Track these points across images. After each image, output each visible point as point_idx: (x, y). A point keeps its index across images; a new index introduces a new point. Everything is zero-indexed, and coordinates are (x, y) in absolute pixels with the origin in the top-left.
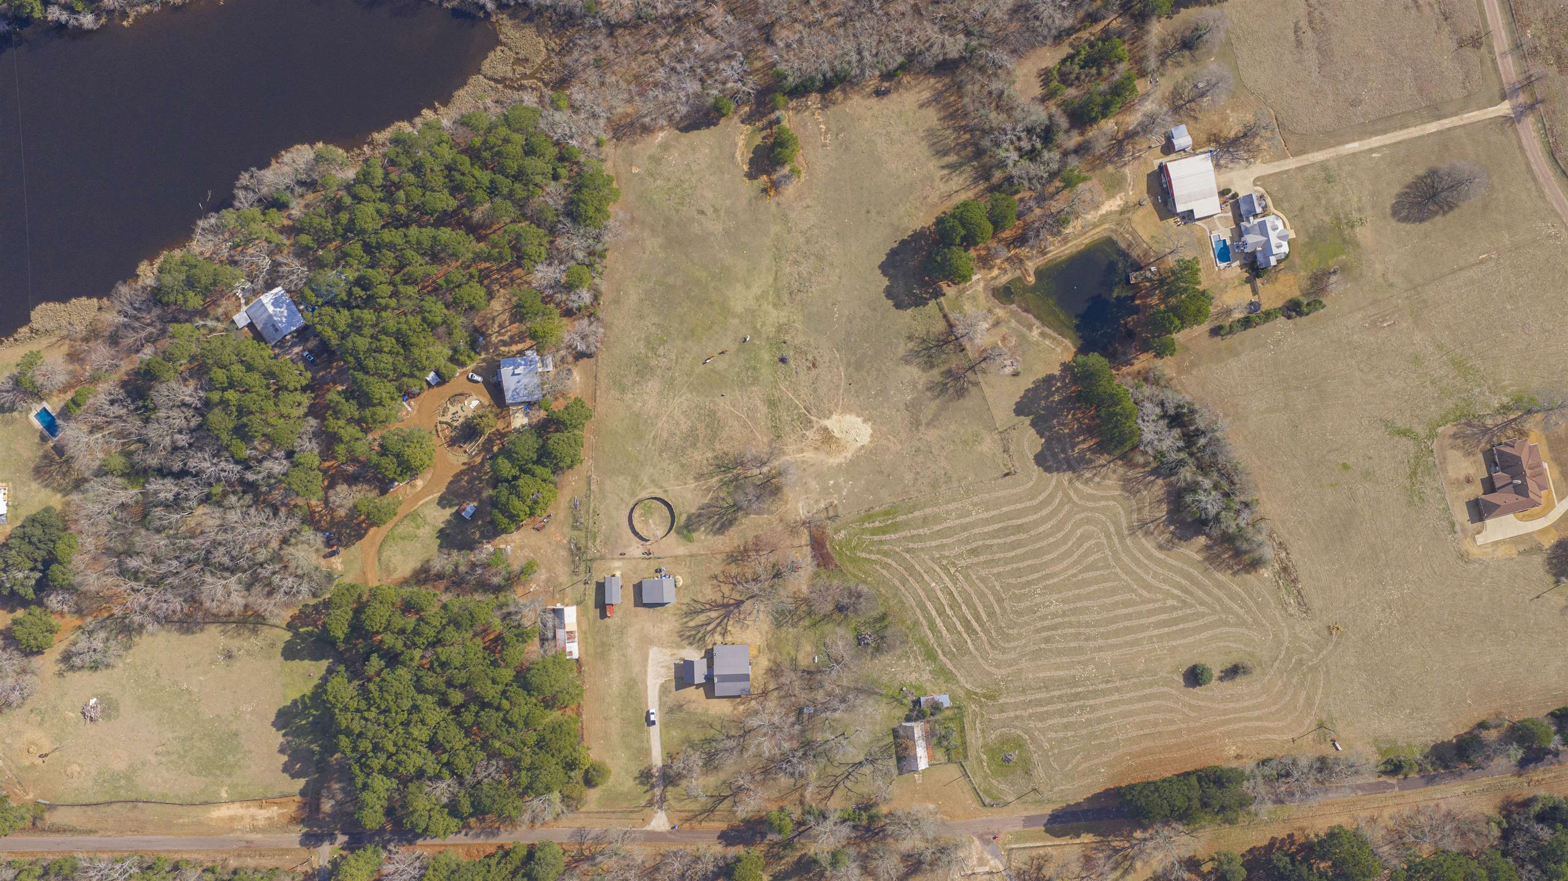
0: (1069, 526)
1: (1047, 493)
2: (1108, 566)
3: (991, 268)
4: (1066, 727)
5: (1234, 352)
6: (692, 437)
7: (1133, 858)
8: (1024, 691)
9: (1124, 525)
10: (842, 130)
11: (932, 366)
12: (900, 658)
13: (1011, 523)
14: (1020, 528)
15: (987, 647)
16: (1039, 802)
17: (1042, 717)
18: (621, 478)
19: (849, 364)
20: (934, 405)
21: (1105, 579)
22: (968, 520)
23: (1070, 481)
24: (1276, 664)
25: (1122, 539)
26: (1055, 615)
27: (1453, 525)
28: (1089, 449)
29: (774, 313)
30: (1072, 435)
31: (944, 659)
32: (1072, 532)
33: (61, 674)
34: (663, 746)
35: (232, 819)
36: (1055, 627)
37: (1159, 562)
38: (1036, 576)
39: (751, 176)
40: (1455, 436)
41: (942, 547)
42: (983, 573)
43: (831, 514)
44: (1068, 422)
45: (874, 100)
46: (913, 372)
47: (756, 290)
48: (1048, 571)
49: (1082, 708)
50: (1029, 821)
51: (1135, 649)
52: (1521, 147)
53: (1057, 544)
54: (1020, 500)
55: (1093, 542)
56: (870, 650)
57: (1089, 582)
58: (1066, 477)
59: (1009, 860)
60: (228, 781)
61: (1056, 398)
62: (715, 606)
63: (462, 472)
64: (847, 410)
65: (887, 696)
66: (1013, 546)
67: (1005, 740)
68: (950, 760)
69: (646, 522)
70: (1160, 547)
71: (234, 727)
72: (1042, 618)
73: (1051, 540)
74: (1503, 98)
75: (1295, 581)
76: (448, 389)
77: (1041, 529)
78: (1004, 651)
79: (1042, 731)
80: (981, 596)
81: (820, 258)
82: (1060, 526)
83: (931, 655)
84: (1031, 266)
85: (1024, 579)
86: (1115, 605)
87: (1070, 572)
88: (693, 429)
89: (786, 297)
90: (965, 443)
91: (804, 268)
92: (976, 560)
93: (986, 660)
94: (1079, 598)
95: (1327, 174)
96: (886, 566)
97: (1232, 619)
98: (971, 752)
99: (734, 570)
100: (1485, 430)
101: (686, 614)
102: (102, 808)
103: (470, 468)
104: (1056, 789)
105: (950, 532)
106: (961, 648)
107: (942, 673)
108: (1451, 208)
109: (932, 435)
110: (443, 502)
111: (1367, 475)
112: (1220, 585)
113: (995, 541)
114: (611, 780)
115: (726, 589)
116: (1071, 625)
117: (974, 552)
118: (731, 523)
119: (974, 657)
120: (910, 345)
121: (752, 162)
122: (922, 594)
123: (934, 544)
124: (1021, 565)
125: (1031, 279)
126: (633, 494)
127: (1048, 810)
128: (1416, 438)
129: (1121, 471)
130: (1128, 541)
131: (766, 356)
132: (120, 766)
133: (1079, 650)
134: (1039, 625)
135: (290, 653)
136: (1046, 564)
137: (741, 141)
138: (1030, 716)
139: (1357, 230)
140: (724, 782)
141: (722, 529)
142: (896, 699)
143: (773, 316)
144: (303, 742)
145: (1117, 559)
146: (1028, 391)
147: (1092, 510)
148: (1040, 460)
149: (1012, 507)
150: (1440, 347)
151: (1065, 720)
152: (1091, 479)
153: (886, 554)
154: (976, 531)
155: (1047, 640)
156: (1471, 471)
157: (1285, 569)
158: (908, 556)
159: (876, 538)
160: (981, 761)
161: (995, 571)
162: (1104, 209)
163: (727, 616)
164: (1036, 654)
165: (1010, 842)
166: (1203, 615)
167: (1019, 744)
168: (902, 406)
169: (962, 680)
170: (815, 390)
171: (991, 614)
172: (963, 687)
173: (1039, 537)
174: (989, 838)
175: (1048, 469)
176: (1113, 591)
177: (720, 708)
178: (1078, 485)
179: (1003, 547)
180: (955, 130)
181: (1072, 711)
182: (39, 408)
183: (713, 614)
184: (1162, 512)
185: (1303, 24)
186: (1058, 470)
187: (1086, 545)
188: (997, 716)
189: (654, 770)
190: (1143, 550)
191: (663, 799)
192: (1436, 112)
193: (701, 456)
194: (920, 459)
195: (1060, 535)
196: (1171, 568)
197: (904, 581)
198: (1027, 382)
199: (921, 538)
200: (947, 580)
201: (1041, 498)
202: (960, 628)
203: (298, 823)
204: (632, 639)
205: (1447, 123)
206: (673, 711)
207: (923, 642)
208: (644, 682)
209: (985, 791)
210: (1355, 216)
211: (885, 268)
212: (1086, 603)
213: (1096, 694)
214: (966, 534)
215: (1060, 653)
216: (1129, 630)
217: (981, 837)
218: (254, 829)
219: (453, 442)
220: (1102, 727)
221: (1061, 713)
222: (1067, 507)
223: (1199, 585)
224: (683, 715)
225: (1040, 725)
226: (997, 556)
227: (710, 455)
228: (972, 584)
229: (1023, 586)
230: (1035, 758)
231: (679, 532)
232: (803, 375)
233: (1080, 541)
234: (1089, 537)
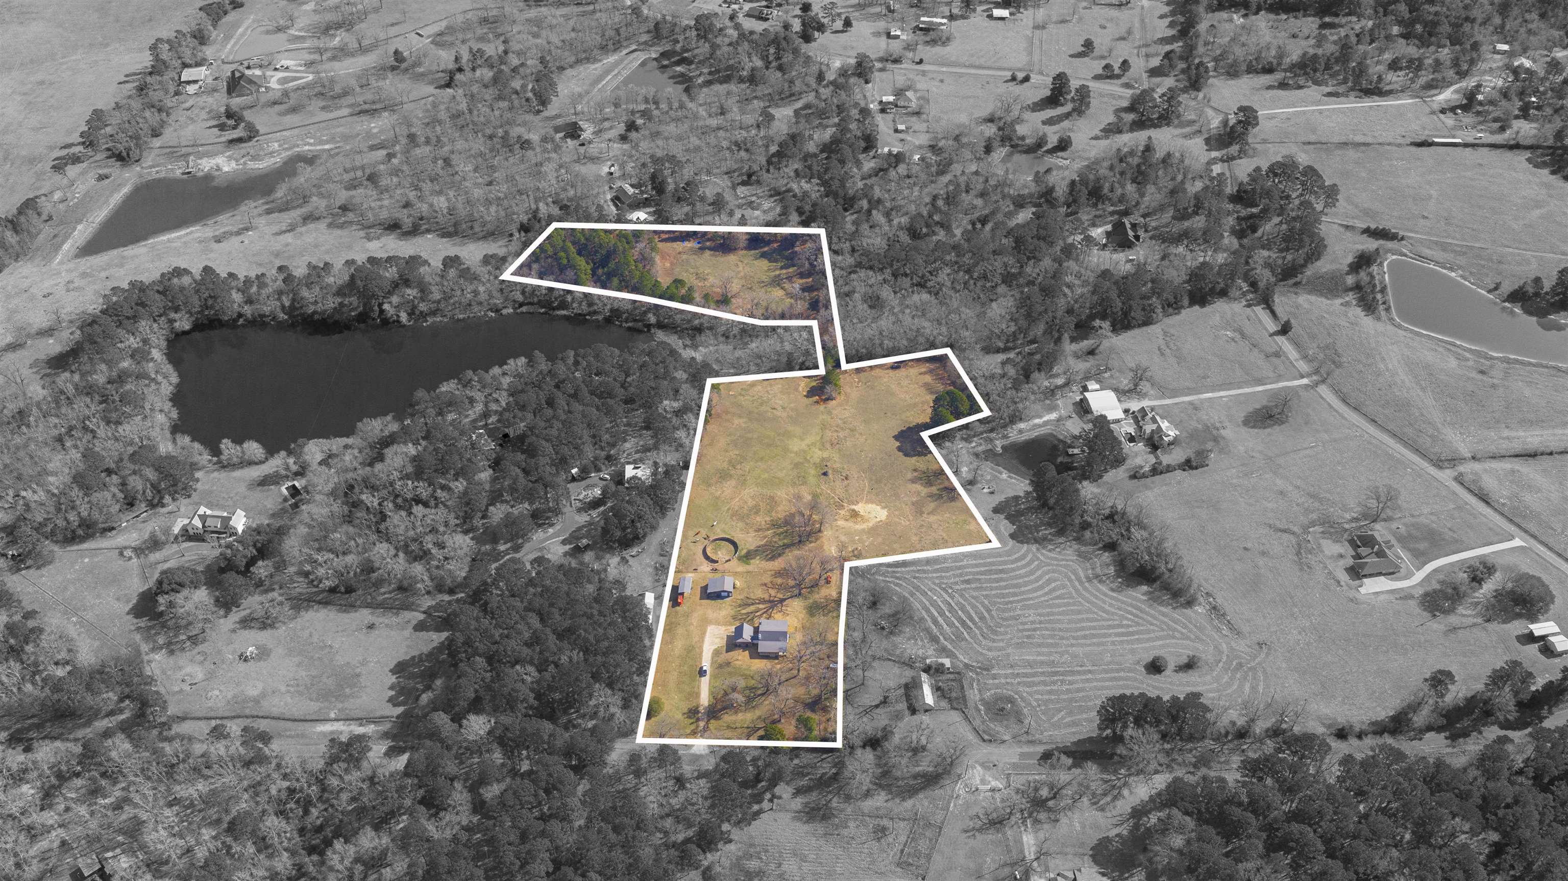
0: (1038, 573)
1: (1022, 554)
2: (1073, 598)
3: (970, 442)
4: (1050, 692)
5: (1147, 488)
6: (756, 510)
7: (1120, 788)
8: (1012, 666)
9: (1082, 575)
10: (869, 382)
11: (931, 485)
12: (909, 639)
13: (994, 568)
14: (1001, 571)
15: (981, 638)
16: (1032, 743)
17: (1029, 685)
19: (871, 480)
20: (932, 505)
21: (1068, 604)
23: (1038, 549)
24: (1221, 665)
25: (1081, 583)
26: (1033, 622)
27: (1339, 582)
28: (1050, 534)
29: (820, 453)
30: (1037, 526)
31: (946, 643)
32: (1042, 576)
33: (234, 631)
34: (712, 693)
36: (1035, 630)
37: (1112, 598)
38: (1017, 599)
39: (808, 397)
40: (1323, 532)
41: (942, 577)
42: (975, 594)
43: (857, 554)
44: (1032, 519)
45: (890, 373)
46: (918, 487)
47: (808, 441)
48: (1025, 597)
49: (1062, 682)
50: (1025, 756)
51: (1101, 648)
52: (1322, 398)
53: (1031, 582)
54: (1000, 556)
55: (1059, 583)
56: (885, 633)
57: (1059, 606)
58: (1034, 548)
59: (1008, 782)
60: (340, 706)
61: (1023, 507)
62: (762, 601)
63: (584, 526)
64: (869, 502)
65: (898, 662)
66: (997, 580)
67: (998, 698)
68: (953, 708)
69: (716, 553)
70: (1113, 590)
71: (358, 671)
72: (1024, 624)
73: (1026, 580)
74: (1302, 377)
75: (1224, 615)
76: (584, 483)
77: (1019, 573)
78: (994, 641)
79: (1030, 694)
80: (974, 607)
81: (852, 431)
82: (1032, 572)
83: (934, 639)
84: (999, 444)
85: (1007, 600)
86: (1082, 620)
87: (1043, 599)
88: (757, 506)
89: (828, 445)
90: (957, 524)
91: (841, 435)
92: (968, 586)
93: (980, 645)
94: (1052, 614)
95: (1195, 407)
96: (897, 585)
97: (1177, 635)
98: (970, 704)
99: (779, 581)
100: (1346, 530)
101: (740, 606)
103: (590, 524)
104: (1046, 734)
105: (947, 570)
106: (959, 637)
107: (944, 651)
108: (1283, 423)
109: (932, 518)
110: (564, 542)
111: (1263, 553)
112: (1164, 614)
114: (663, 714)
115: (773, 592)
116: (1047, 629)
117: (968, 582)
118: (780, 555)
119: (970, 643)
120: (915, 474)
121: (809, 392)
122: (927, 603)
123: (934, 575)
124: (1004, 592)
125: (999, 450)
126: (708, 537)
127: (1040, 749)
128: (1293, 533)
129: (1076, 547)
130: (1087, 584)
131: (813, 472)
133: (1056, 645)
134: (1021, 627)
135: (420, 627)
136: (1023, 593)
137: (802, 384)
138: (1019, 683)
139: (1222, 431)
140: (760, 717)
141: (773, 558)
142: (907, 665)
143: (817, 455)
144: (411, 683)
145: (1080, 595)
146: (1002, 502)
147: (1056, 566)
148: (1013, 536)
150: (1298, 487)
151: (1049, 688)
152: (1053, 550)
153: (897, 578)
155: (1028, 637)
156: (1342, 551)
157: (1214, 608)
158: (914, 581)
159: (891, 570)
160: (979, 711)
161: (984, 594)
162: (1046, 418)
163: (772, 608)
164: (1019, 645)
165: (1008, 769)
166: (1154, 631)
167: (1011, 700)
168: (910, 503)
169: (961, 657)
170: (847, 491)
171: (982, 618)
172: (961, 661)
174: (990, 766)
175: (1022, 542)
176: (1079, 612)
177: (759, 665)
178: (1044, 551)
179: (990, 581)
181: (1054, 683)
182: (290, 484)
183: (761, 606)
184: (1112, 570)
185: (1163, 347)
186: (1028, 543)
187: (1053, 585)
188: (991, 682)
189: (701, 709)
190: (1098, 590)
191: (707, 728)
192: (1260, 382)
193: (761, 520)
194: (923, 530)
195: (1032, 577)
196: (1123, 602)
198: (999, 498)
199: (925, 572)
200: (946, 596)
201: (1019, 556)
202: (957, 624)
203: (388, 738)
204: (695, 619)
205: (1268, 387)
206: (721, 667)
207: (927, 630)
208: (701, 648)
209: (984, 731)
210: (1218, 425)
211: (896, 438)
212: (1057, 617)
213: (1072, 673)
214: (960, 572)
215: (1040, 645)
216: (1094, 636)
217: (982, 765)
219: (579, 510)
220: (1081, 695)
221: (1044, 683)
222: (1036, 563)
223: (1148, 614)
224: (730, 669)
225: (1027, 690)
226: (985, 585)
227: (768, 519)
228: (966, 600)
229: (1007, 603)
230: (1025, 711)
231: (740, 559)
232: (838, 483)
233: (1049, 582)
234: (1055, 581)
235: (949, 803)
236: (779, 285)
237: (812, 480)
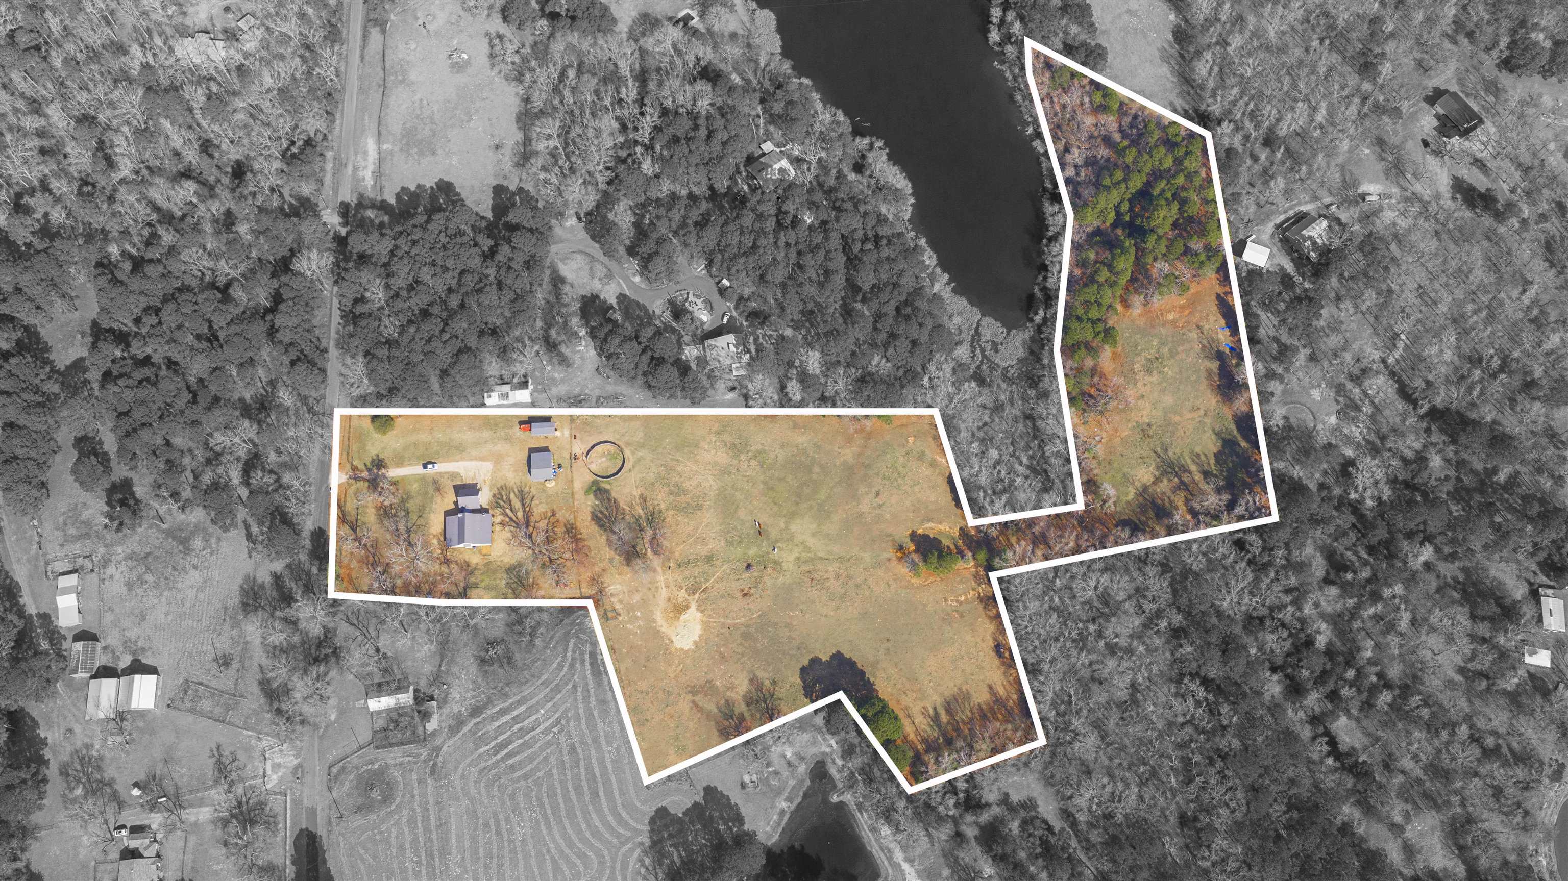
0: (597, 844)
1: (630, 821)
3: (843, 758)
4: (401, 847)
6: (678, 491)
8: (438, 803)
10: (962, 616)
11: (748, 705)
12: (474, 682)
13: (600, 785)
14: (595, 794)
15: (482, 766)
16: (329, 823)
17: (412, 821)
18: (641, 434)
19: (748, 626)
20: (711, 707)
22: (603, 743)
23: (642, 844)
26: (510, 832)
28: (673, 862)
29: (792, 558)
30: (686, 845)
31: (471, 725)
32: (591, 847)
33: (487, 34)
34: (404, 478)
35: (365, 153)
36: (498, 833)
38: (549, 812)
39: (913, 536)
41: (577, 718)
42: (553, 760)
43: (610, 615)
44: (698, 838)
45: (991, 643)
46: (743, 686)
47: (811, 542)
48: (553, 823)
49: (419, 863)
50: (312, 812)
53: (579, 832)
54: (622, 793)
55: (581, 869)
56: (483, 654)
57: (542, 866)
58: (646, 840)
59: (275, 793)
60: (396, 149)
61: (721, 827)
62: (528, 516)
63: (646, 311)
64: (706, 626)
65: (439, 670)
66: (578, 788)
67: (390, 786)
68: (375, 732)
69: (603, 455)
71: (440, 152)
72: (507, 820)
73: (584, 826)
76: (715, 297)
77: (594, 816)
78: (477, 782)
79: (397, 823)
80: (531, 759)
81: (843, 597)
82: (596, 833)
83: (476, 711)
84: (848, 798)
85: (546, 800)
87: (552, 846)
88: (685, 492)
89: (806, 568)
90: (677, 738)
91: (832, 583)
92: (565, 752)
93: (470, 765)
94: (527, 856)
96: (560, 667)
98: (382, 753)
99: (560, 530)
101: (521, 492)
102: (380, 64)
103: (650, 317)
104: (341, 838)
105: (592, 726)
106: (483, 740)
107: (459, 722)
109: (684, 705)
110: (622, 298)
113: (583, 770)
114: (377, 436)
115: (542, 525)
116: (501, 848)
117: (573, 750)
118: (602, 526)
119: (472, 753)
120: (767, 683)
121: (926, 537)
122: (534, 701)
123: (581, 711)
124: (560, 796)
125: (835, 799)
126: (628, 444)
127: (321, 831)
131: (752, 552)
132: (413, 76)
133: (475, 858)
134: (501, 817)
135: (499, 190)
136: (560, 822)
137: (944, 527)
138: (414, 810)
141: (597, 519)
142: (437, 679)
143: (788, 557)
144: (425, 200)
146: (728, 799)
147: (613, 868)
148: (662, 812)
149: (615, 786)
151: (408, 846)
152: (643, 865)
153: (572, 666)
154: (593, 752)
155: (487, 826)
158: (569, 687)
159: (587, 656)
160: (372, 763)
161: (555, 771)
162: (906, 866)
163: (519, 526)
164: (473, 814)
165: (293, 794)
167: (387, 799)
168: (709, 677)
169: (451, 742)
170: (723, 596)
171: (513, 768)
172: (444, 743)
173: (585, 813)
174: (298, 772)
175: (652, 821)
177: (436, 523)
178: (638, 852)
179: (577, 778)
180: (971, 719)
181: (416, 852)
183: (520, 514)
186: (652, 831)
187: (578, 862)
188: (415, 777)
189: (384, 471)
191: (357, 479)
193: (661, 499)
194: (660, 695)
195: (588, 834)
197: (546, 683)
198: (736, 797)
199: (586, 698)
200: (547, 724)
201: (624, 814)
202: (500, 739)
203: (359, 198)
204: (501, 447)
206: (435, 484)
207: (489, 702)
208: (462, 459)
209: (344, 768)
211: (838, 656)
212: (522, 862)
214: (590, 742)
215: (474, 839)
217: (300, 766)
218: (356, 169)
219: (672, 303)
221: (415, 840)
222: (615, 841)
224: (431, 492)
225: (404, 820)
226: (568, 773)
227: (663, 506)
228: (542, 749)
229: (539, 799)
230: (373, 817)
231: (594, 483)
232: (736, 585)
233: (582, 856)
234: (586, 866)
235: (253, 730)
236: (1164, 473)
237: (738, 552)
